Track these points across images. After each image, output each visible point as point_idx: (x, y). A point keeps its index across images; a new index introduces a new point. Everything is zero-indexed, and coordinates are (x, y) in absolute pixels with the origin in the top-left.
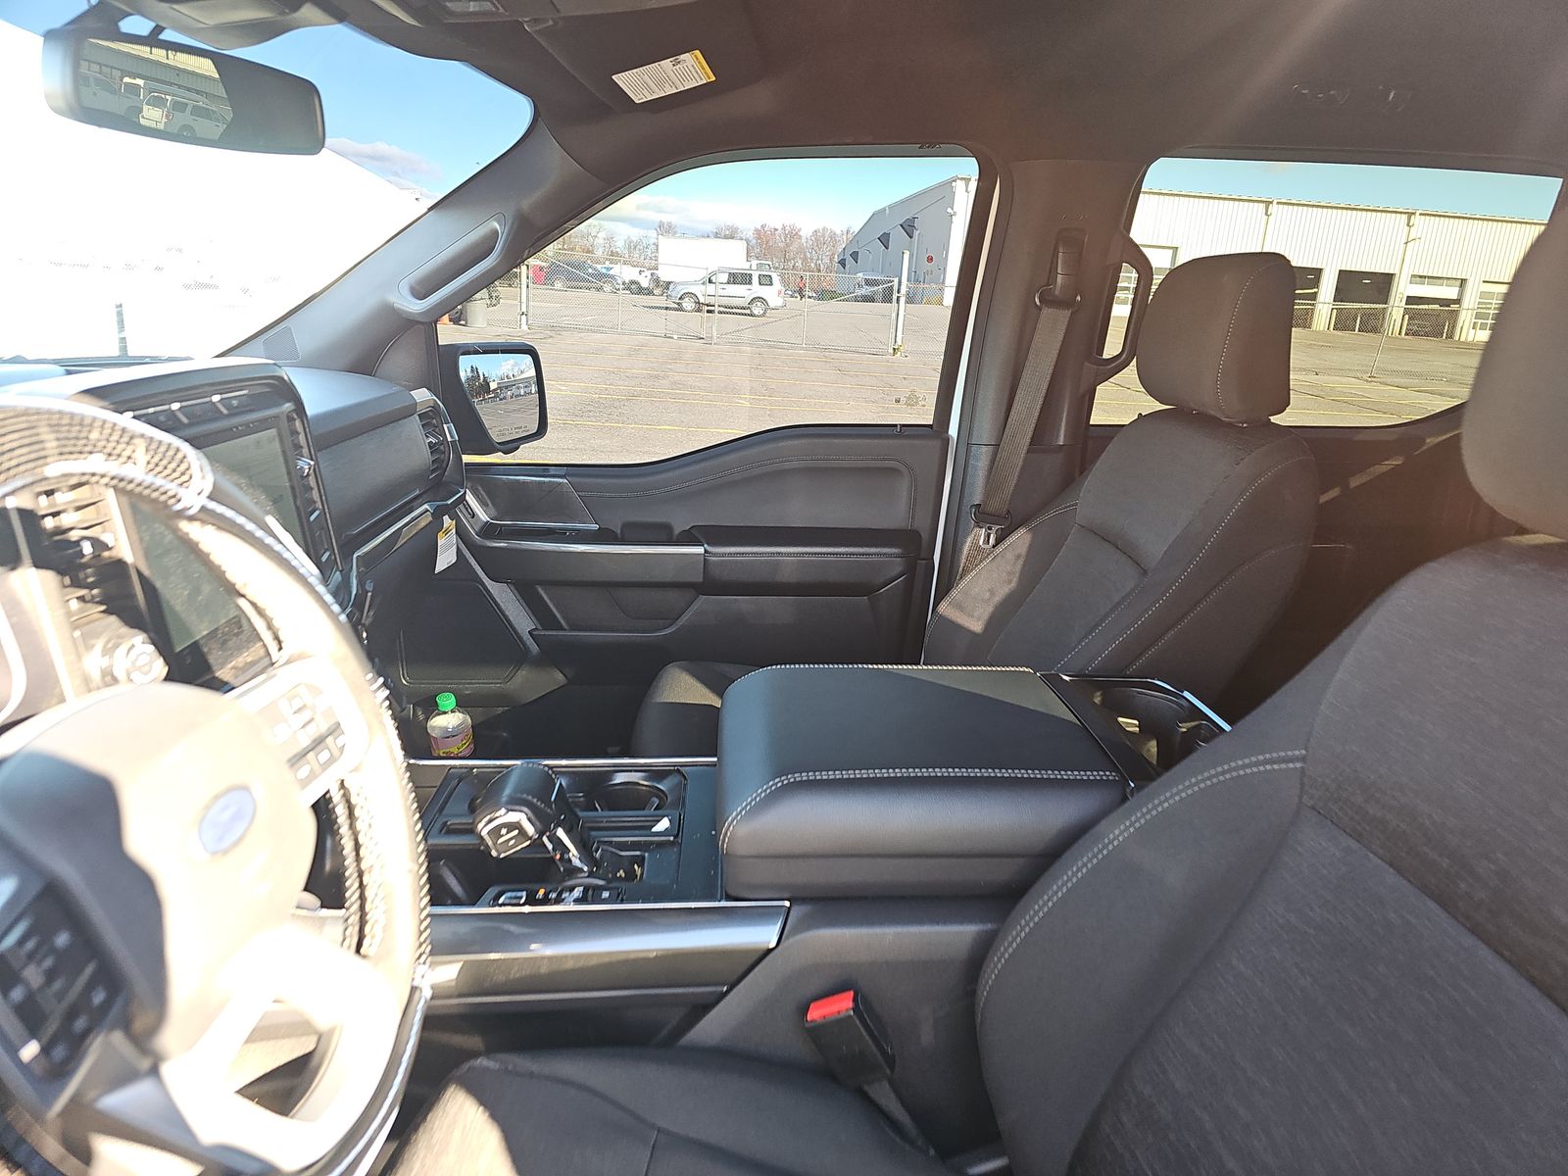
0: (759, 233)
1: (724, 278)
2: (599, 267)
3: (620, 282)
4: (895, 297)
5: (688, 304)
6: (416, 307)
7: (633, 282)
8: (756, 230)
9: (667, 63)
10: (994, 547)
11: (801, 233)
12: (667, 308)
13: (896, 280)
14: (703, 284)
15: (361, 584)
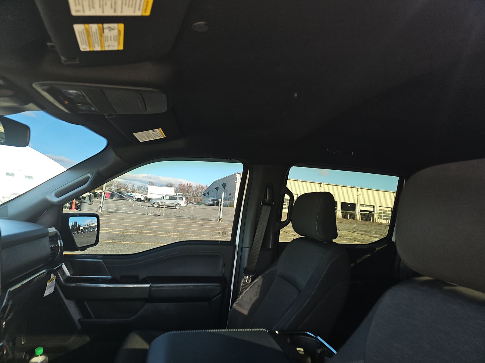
0: (180, 186)
1: (168, 198)
2: (128, 193)
3: (134, 198)
4: (220, 205)
5: (156, 205)
6: (55, 200)
7: (138, 198)
8: (179, 185)
9: (151, 131)
10: (251, 283)
11: (192, 186)
12: (149, 206)
13: (220, 200)
14: (161, 199)
15: (8, 301)
